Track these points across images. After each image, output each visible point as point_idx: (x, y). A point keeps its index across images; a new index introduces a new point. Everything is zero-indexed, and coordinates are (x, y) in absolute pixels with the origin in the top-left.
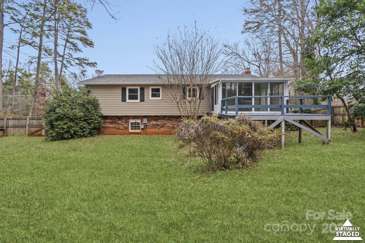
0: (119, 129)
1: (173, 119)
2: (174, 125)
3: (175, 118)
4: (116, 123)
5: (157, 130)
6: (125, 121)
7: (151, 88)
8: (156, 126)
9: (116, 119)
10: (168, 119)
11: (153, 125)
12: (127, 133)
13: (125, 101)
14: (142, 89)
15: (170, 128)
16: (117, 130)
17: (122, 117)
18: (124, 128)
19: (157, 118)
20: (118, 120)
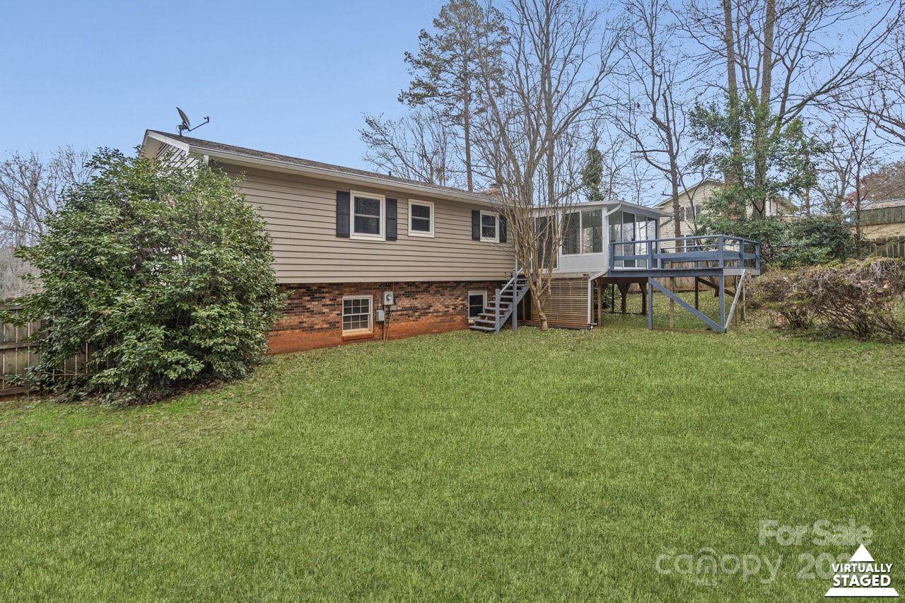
0: (311, 329)
1: (446, 292)
2: (447, 307)
3: (449, 289)
4: (301, 309)
5: (412, 323)
6: (330, 303)
7: (411, 202)
8: (411, 312)
9: (304, 294)
10: (437, 292)
11: (405, 309)
12: (338, 340)
13: (347, 236)
14: (391, 204)
15: (441, 314)
16: (305, 334)
17: (324, 290)
18: (328, 326)
19: (413, 289)
20: (309, 298)
